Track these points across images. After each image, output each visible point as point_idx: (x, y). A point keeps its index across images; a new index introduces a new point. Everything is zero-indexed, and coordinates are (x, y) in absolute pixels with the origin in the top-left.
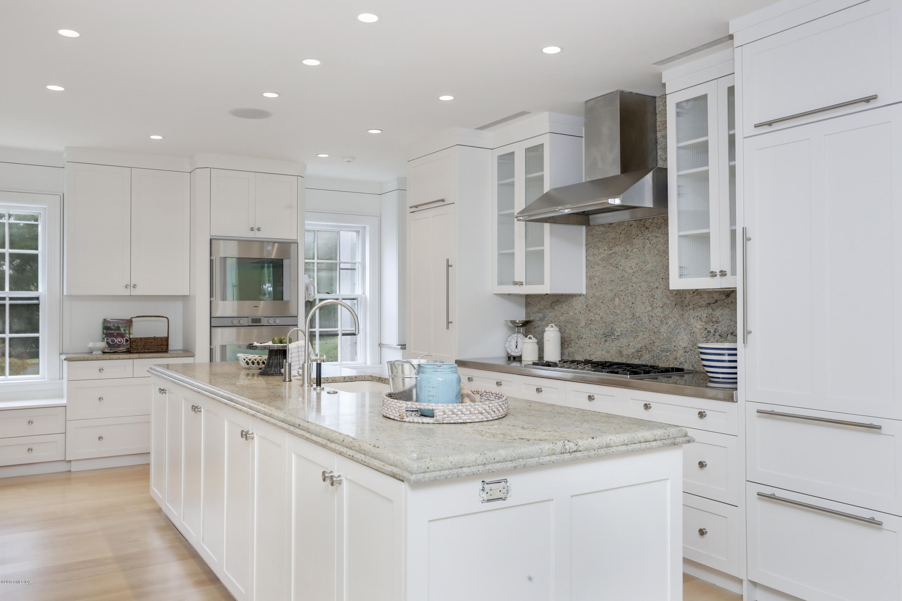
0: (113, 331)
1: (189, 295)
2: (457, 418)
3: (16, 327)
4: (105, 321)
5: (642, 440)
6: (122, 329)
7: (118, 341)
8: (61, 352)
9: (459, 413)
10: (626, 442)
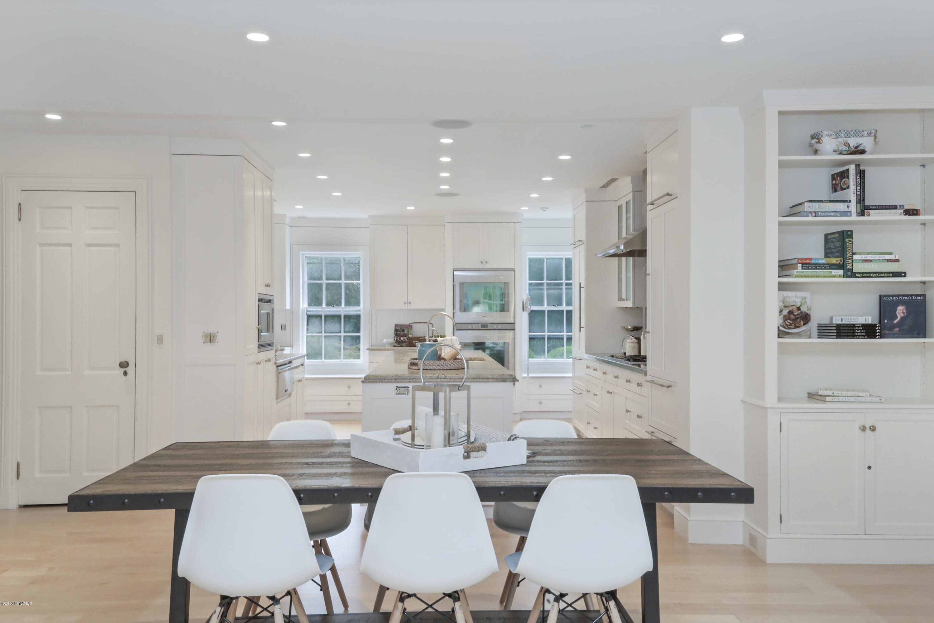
0: (400, 332)
1: (444, 308)
2: (427, 367)
3: (347, 330)
4: (396, 326)
5: (485, 377)
6: (406, 331)
7: (403, 339)
8: (371, 345)
9: (428, 365)
10: (474, 377)
